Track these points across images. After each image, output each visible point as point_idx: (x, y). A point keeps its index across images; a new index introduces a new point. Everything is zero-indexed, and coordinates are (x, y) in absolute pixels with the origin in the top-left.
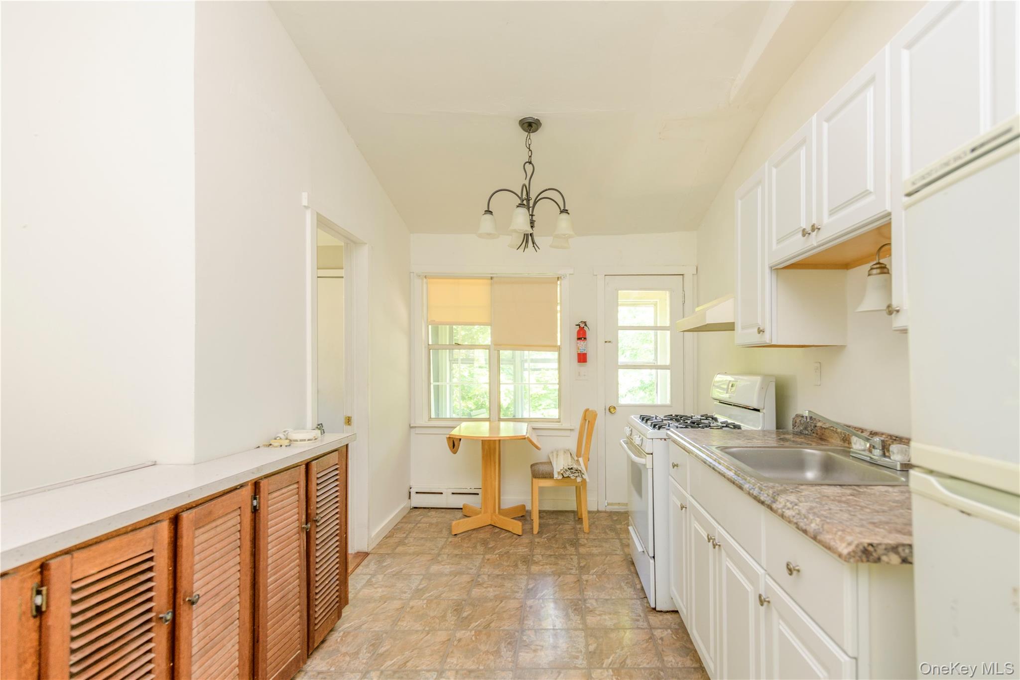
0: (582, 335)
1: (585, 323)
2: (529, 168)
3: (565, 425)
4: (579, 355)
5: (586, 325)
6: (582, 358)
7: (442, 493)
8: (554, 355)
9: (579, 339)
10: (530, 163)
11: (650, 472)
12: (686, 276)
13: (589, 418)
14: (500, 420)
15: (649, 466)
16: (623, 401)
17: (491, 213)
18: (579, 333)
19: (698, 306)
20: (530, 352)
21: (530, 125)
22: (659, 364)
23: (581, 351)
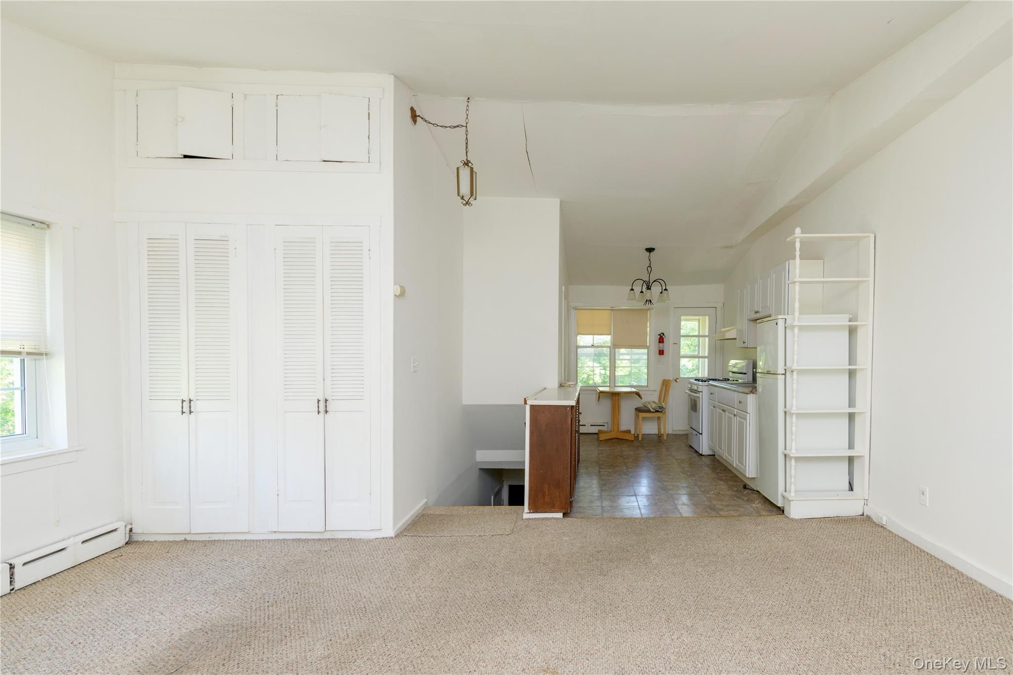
0: (661, 340)
1: (663, 334)
2: (649, 269)
3: (652, 388)
4: (660, 351)
5: (664, 335)
6: (661, 352)
7: (585, 425)
8: (646, 351)
9: (660, 342)
10: (650, 267)
11: (701, 399)
12: (717, 308)
13: (666, 384)
14: (615, 386)
15: (701, 397)
16: (681, 376)
17: (633, 290)
18: (660, 339)
19: (724, 328)
20: (633, 350)
21: (650, 250)
22: (700, 355)
23: (661, 349)
